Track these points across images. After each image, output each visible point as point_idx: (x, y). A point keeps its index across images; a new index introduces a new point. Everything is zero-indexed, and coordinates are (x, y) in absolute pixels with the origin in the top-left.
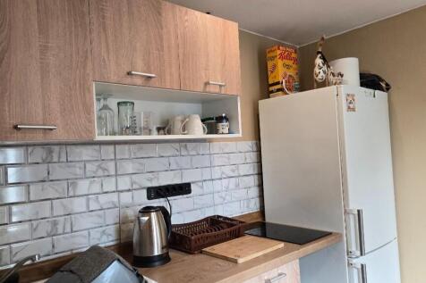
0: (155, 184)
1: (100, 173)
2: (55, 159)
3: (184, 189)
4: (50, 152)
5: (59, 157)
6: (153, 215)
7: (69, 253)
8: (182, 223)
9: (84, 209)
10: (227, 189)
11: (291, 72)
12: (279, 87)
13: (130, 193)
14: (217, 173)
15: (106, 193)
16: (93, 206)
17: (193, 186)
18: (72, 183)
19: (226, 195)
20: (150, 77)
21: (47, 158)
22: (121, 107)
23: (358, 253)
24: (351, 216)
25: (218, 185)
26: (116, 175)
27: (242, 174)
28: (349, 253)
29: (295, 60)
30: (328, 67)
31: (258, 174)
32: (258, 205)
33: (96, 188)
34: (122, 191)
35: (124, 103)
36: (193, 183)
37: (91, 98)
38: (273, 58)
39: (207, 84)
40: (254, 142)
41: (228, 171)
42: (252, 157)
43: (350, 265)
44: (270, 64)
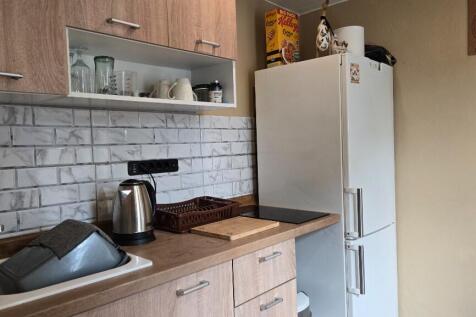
0: (137, 158)
1: (73, 141)
2: (20, 121)
3: (170, 166)
4: (13, 113)
5: (25, 120)
6: (136, 188)
7: (37, 230)
8: (168, 202)
9: (55, 182)
10: (218, 168)
11: (292, 40)
12: (277, 56)
13: (109, 166)
14: (207, 150)
15: (81, 164)
16: (65, 178)
17: (180, 163)
18: (40, 151)
19: (217, 175)
20: (133, 28)
21: (9, 120)
22: (98, 64)
23: (356, 234)
24: (351, 196)
25: (208, 164)
26: (92, 145)
27: (235, 153)
28: (347, 234)
29: (296, 27)
30: (332, 34)
31: (252, 154)
32: (251, 188)
33: (69, 159)
34: (99, 164)
35: (103, 57)
36: (181, 159)
37: (64, 46)
38: (272, 23)
39: (199, 42)
40: (249, 118)
41: (220, 148)
42: (246, 135)
43: (347, 247)
44: (268, 30)
